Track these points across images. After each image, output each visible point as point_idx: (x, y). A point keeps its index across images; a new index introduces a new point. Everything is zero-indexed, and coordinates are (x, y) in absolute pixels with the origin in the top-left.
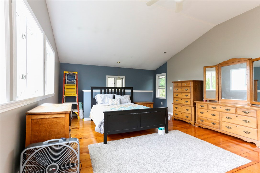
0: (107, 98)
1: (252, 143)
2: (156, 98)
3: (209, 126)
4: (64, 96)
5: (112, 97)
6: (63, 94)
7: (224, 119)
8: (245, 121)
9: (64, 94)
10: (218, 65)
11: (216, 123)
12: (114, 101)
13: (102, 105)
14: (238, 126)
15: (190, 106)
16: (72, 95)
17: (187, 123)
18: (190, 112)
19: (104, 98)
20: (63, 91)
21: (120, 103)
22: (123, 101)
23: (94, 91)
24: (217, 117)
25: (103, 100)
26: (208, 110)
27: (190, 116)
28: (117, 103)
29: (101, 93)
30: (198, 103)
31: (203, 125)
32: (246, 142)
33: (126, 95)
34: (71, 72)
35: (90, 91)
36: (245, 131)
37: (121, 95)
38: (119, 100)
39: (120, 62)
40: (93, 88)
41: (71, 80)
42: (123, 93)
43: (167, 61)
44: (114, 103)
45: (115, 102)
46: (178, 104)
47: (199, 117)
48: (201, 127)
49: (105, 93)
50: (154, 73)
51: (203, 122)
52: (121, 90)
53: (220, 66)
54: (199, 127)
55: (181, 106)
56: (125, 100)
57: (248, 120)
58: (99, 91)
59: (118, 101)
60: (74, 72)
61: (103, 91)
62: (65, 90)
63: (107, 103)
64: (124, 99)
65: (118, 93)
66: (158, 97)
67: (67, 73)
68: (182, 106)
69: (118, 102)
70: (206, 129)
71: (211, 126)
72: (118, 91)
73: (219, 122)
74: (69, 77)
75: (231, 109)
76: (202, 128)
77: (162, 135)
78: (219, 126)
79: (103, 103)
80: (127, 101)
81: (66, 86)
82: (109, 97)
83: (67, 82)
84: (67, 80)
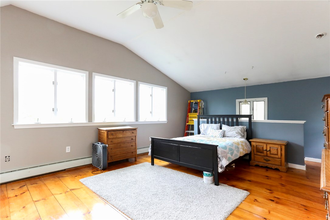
0: (210, 128)
4: (187, 124)
6: (187, 122)
13: (203, 135)
16: (191, 123)
22: (227, 134)
23: (200, 120)
25: (205, 130)
28: (217, 135)
29: (208, 123)
34: (196, 101)
37: (233, 125)
38: (223, 132)
39: (247, 79)
40: (199, 117)
42: (235, 124)
44: (213, 135)
49: (212, 123)
52: (232, 120)
56: (231, 132)
58: (206, 120)
60: (198, 101)
61: (210, 120)
62: (189, 119)
64: (229, 132)
65: (228, 124)
72: (228, 120)
74: (195, 106)
79: (205, 134)
80: (234, 135)
81: (190, 115)
82: (213, 127)
83: (193, 110)
84: (193, 109)
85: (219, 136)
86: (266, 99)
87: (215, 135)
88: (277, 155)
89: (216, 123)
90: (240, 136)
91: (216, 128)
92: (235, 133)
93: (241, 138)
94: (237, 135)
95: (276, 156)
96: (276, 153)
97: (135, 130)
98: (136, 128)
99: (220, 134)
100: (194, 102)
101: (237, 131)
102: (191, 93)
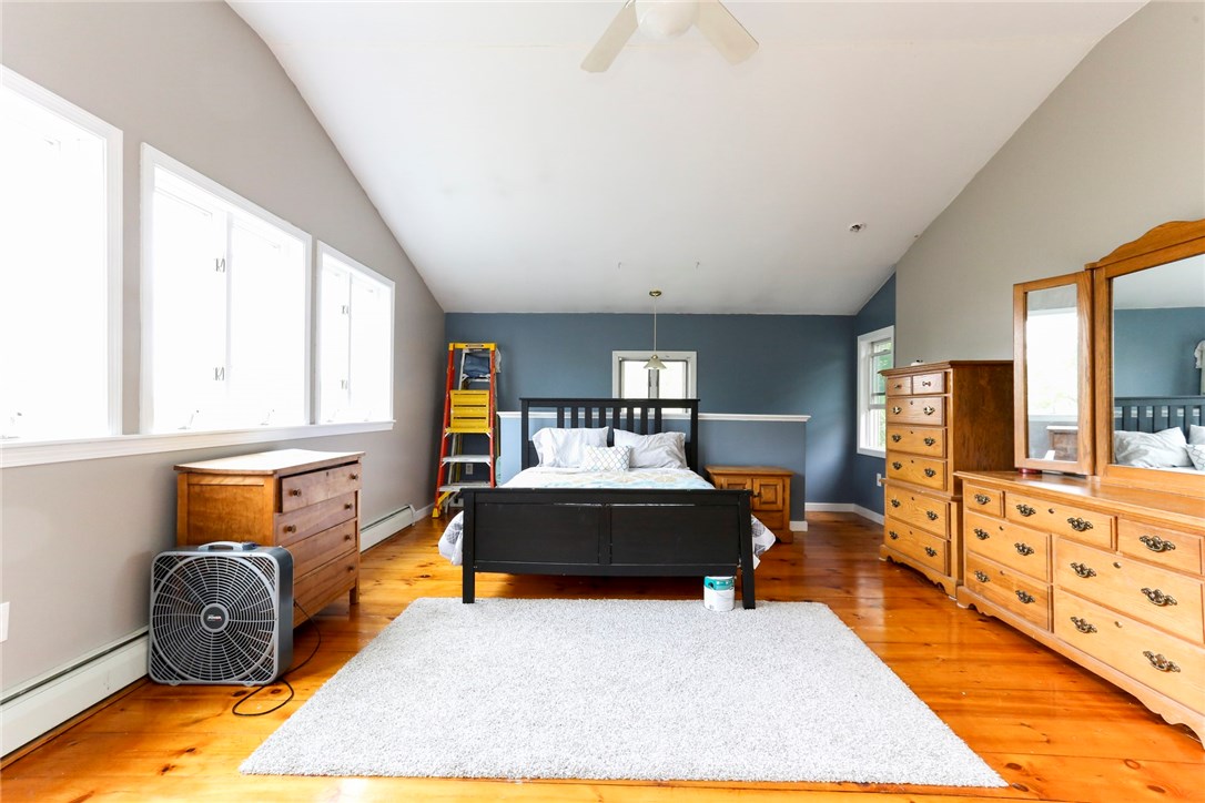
0: (577, 443)
1: (1184, 730)
2: (859, 452)
3: (1006, 607)
4: (448, 431)
5: (601, 440)
6: (444, 424)
7: (1065, 577)
8: (1153, 595)
9: (449, 425)
10: (1092, 269)
11: (1034, 596)
12: (600, 456)
13: (554, 469)
14: (1122, 620)
15: (941, 495)
16: (474, 427)
17: (931, 582)
18: (939, 526)
19: (567, 443)
20: (445, 414)
21: (625, 466)
22: (640, 458)
23: (533, 415)
24: (1037, 561)
25: (561, 451)
26: (1004, 523)
27: (939, 548)
28: (612, 465)
29: (561, 424)
30: (970, 481)
31: (987, 602)
32: (1157, 719)
33: (660, 435)
34: (474, 346)
35: (518, 415)
36: (1155, 654)
37: (643, 432)
38: (623, 453)
39: (659, 293)
40: (528, 404)
41: (475, 374)
42: (650, 426)
43: (895, 266)
44: (599, 464)
45: (603, 460)
46: (901, 483)
47: (972, 555)
48: (980, 611)
49: (575, 424)
50: (846, 330)
51: (985, 584)
52: (644, 414)
53: (1100, 276)
54: (973, 608)
55: (912, 495)
56: (652, 453)
57: (1164, 592)
58: (552, 415)
59: (619, 456)
60: (486, 346)
61: (568, 415)
62: (452, 412)
63: (575, 463)
64: (645, 450)
65: (630, 426)
66: (868, 448)
67: (465, 348)
68: (915, 497)
69: (616, 460)
70: (995, 621)
71: (1014, 609)
72: (630, 414)
73: (1043, 587)
74: (472, 364)
75: (1092, 522)
76: (983, 614)
77: (715, 609)
78: (1043, 612)
79: (561, 463)
80: (663, 459)
81: (457, 397)
82: (585, 439)
83: (461, 380)
84: (463, 376)
85: (619, 465)
86: (693, 355)
87: (605, 465)
88: (775, 503)
89: (589, 424)
90: (679, 463)
91: (597, 441)
92: (664, 454)
93: (679, 467)
94: (670, 459)
95: (774, 507)
96: (773, 499)
97: (356, 462)
98: (359, 456)
99: (622, 461)
100: (466, 351)
101: (668, 448)
102: (448, 314)
